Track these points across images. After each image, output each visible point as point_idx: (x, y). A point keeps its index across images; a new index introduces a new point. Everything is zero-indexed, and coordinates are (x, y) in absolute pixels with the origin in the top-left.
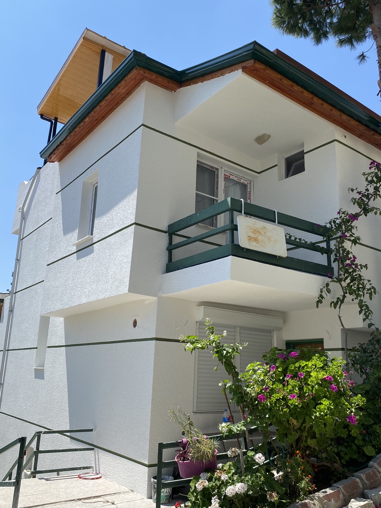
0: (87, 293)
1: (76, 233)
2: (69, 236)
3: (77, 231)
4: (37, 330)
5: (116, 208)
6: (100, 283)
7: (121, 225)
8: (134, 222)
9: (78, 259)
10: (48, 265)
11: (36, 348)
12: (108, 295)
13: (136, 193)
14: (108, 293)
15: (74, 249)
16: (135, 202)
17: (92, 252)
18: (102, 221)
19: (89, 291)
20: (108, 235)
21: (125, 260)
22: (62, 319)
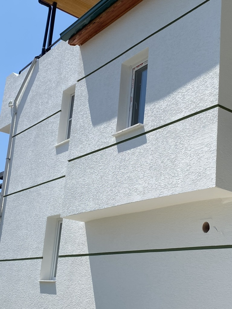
0: (141, 189)
1: (114, 123)
2: (102, 126)
3: (116, 120)
4: (43, 237)
5: (183, 90)
6: (163, 178)
7: (195, 108)
8: (217, 104)
9: (120, 151)
10: (69, 161)
11: (42, 258)
12: (178, 190)
13: (217, 70)
14: (178, 189)
15: (113, 141)
16: (216, 81)
17: (145, 142)
18: (157, 106)
19: (144, 188)
20: (169, 122)
21: (206, 149)
22: (82, 224)
